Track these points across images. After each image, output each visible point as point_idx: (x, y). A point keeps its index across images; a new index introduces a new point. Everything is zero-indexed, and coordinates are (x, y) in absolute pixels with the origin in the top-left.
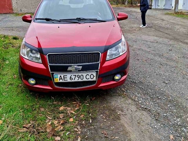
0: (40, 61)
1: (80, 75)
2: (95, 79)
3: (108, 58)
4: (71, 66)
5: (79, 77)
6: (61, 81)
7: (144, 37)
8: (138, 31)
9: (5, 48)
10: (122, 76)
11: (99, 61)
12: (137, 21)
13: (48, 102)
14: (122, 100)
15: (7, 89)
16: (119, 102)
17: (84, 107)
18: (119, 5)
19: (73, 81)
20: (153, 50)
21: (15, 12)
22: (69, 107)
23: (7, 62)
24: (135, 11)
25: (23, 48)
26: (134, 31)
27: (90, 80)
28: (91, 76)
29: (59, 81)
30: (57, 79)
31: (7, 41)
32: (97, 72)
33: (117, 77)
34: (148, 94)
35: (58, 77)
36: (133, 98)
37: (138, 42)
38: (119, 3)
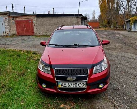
0: (50, 73)
1: (75, 83)
2: (85, 87)
3: (94, 72)
4: (69, 77)
5: (74, 85)
6: (62, 87)
7: (124, 54)
8: (120, 49)
9: (28, 60)
10: (104, 85)
11: (88, 74)
12: (120, 41)
13: (53, 100)
14: (105, 102)
15: (28, 90)
16: (102, 104)
17: (77, 106)
18: (107, 28)
19: (70, 87)
20: (130, 65)
21: (35, 34)
22: (67, 105)
23: (29, 70)
24: (118, 33)
25: (40, 64)
26: (117, 49)
27: (81, 87)
28: (82, 84)
29: (61, 87)
30: (60, 85)
31: (29, 55)
32: (86, 82)
33: (101, 86)
34: (123, 99)
35: (61, 84)
36: (113, 101)
37: (119, 58)
38: (107, 27)
